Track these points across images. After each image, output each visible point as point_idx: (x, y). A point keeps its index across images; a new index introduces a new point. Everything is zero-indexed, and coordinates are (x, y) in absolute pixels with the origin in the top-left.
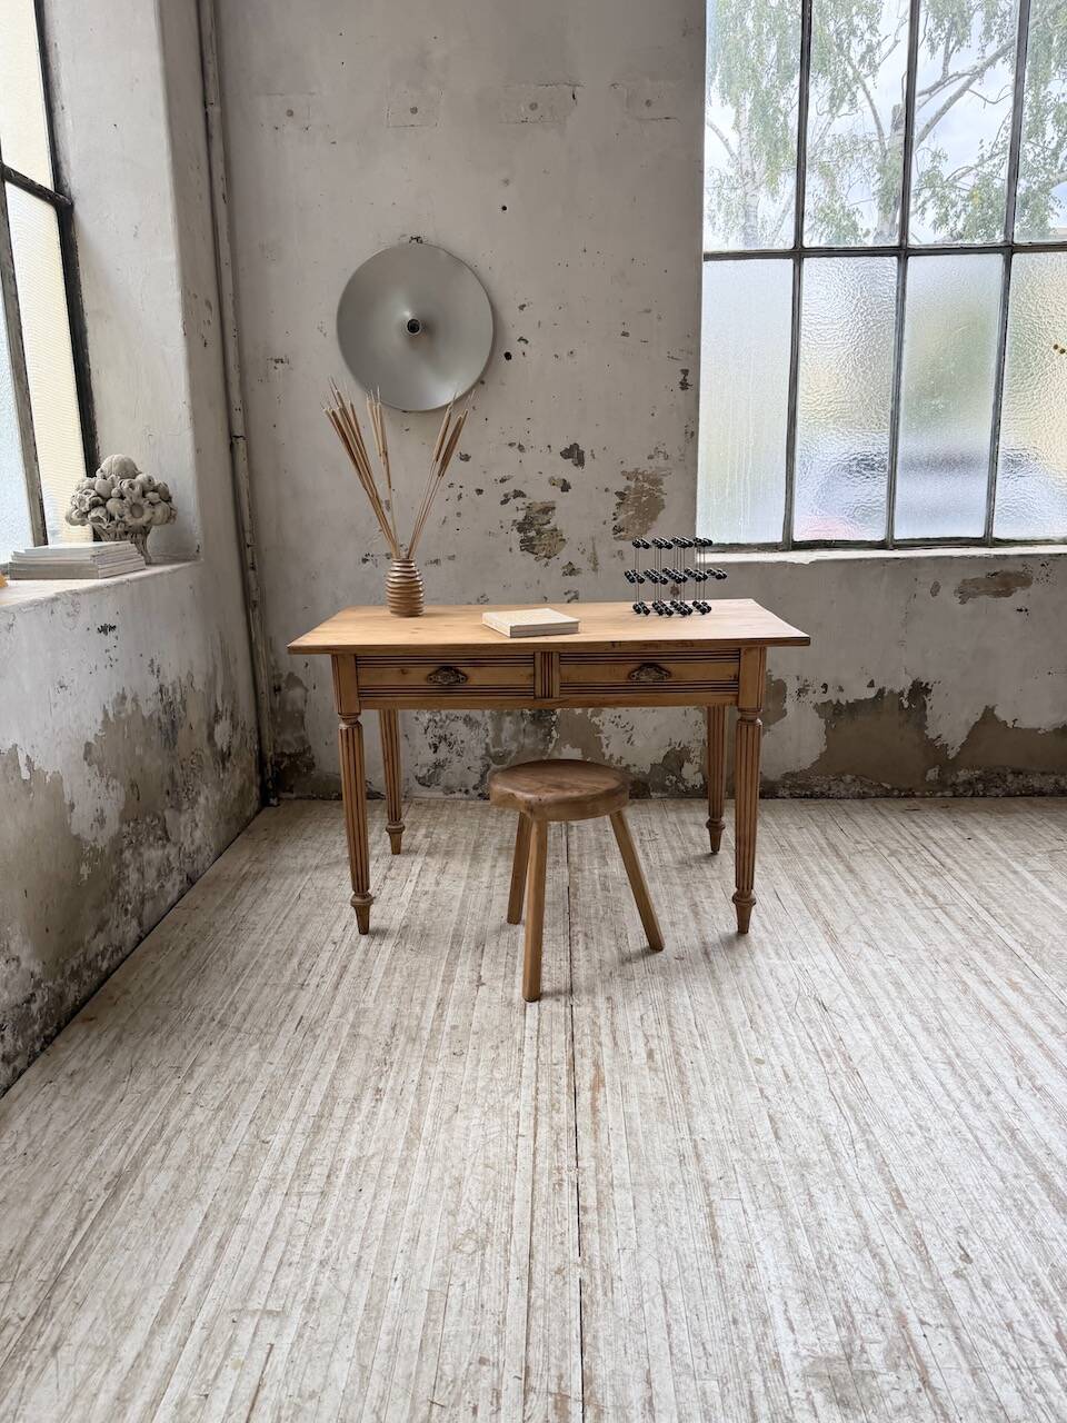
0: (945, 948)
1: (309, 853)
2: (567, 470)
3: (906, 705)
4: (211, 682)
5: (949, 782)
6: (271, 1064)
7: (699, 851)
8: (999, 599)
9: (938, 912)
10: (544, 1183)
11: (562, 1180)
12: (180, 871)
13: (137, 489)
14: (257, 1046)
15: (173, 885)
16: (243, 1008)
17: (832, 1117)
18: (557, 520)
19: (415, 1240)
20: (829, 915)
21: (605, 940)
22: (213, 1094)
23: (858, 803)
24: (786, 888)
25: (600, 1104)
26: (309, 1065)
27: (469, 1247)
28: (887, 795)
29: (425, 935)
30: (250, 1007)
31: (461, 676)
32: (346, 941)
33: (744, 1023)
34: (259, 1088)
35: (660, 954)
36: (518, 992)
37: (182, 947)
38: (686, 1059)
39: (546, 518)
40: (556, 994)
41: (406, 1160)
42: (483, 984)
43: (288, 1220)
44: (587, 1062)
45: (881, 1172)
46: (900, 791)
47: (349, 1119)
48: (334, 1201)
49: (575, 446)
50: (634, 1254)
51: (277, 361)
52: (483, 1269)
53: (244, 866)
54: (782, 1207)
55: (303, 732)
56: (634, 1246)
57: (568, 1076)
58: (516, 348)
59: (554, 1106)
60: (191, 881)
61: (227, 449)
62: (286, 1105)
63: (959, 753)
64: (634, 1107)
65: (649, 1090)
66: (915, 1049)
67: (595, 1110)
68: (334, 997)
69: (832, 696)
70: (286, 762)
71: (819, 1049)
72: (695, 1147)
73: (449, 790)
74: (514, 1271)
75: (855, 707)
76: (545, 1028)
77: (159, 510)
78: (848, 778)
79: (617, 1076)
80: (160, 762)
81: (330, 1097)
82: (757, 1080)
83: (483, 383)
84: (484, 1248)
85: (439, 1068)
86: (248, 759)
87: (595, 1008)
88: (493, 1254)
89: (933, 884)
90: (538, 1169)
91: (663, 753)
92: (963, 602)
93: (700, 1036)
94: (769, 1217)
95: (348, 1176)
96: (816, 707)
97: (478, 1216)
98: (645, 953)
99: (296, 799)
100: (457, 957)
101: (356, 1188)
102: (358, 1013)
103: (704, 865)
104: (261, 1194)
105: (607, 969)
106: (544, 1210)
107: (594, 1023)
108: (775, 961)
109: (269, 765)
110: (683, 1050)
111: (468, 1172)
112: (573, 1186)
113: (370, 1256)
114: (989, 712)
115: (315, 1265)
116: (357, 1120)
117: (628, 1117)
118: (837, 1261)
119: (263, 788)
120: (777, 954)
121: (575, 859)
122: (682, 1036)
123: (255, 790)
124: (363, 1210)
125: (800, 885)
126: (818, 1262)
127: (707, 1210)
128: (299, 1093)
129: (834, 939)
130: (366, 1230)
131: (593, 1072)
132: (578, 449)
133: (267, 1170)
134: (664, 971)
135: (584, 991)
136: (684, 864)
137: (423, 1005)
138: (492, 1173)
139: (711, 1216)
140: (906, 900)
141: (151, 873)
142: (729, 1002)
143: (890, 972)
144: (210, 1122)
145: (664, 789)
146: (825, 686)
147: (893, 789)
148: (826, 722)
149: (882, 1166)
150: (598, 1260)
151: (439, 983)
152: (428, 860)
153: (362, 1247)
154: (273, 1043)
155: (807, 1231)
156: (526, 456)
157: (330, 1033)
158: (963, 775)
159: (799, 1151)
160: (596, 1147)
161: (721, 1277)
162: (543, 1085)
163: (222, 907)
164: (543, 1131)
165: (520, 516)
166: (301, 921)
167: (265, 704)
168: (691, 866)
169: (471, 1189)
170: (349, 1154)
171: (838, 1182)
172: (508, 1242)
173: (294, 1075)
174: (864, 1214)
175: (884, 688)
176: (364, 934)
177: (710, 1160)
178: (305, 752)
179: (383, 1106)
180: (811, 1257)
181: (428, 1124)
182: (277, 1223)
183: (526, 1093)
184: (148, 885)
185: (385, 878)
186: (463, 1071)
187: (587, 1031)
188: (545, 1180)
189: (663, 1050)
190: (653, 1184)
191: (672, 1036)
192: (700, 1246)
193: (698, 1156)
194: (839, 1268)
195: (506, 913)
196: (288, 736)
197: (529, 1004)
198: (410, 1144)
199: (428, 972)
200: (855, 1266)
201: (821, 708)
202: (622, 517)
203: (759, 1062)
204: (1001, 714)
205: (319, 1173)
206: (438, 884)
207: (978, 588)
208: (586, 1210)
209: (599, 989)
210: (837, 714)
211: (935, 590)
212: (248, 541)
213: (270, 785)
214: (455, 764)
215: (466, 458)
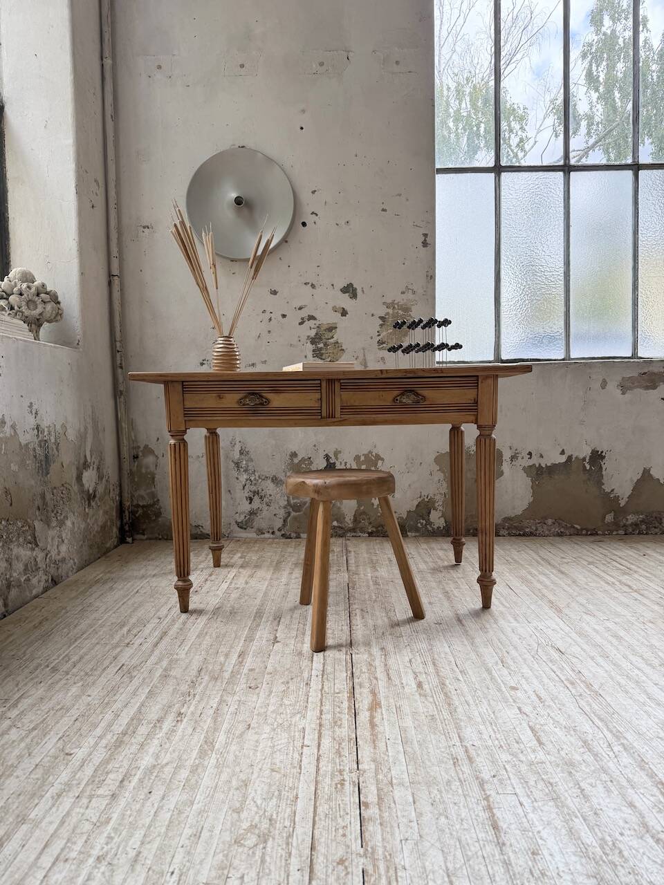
0: (648, 615)
1: (149, 567)
2: (345, 301)
3: (588, 467)
4: (82, 437)
5: (622, 524)
6: (89, 696)
7: (446, 563)
8: (648, 391)
9: (635, 594)
10: (327, 784)
11: (344, 780)
12: (46, 573)
13: (33, 290)
14: (80, 684)
15: (38, 581)
16: (75, 658)
17: (587, 727)
18: (338, 336)
19: (197, 836)
20: (552, 598)
21: (377, 613)
22: (30, 719)
23: (557, 538)
24: (515, 583)
25: (377, 720)
26: (122, 698)
27: (252, 840)
28: (578, 533)
29: (233, 613)
30: (81, 658)
31: (264, 400)
32: (169, 617)
33: (497, 663)
34: (74, 713)
35: (422, 621)
36: (307, 646)
37: (36, 622)
38: (450, 688)
39: (331, 334)
40: (338, 647)
41: (197, 766)
42: (278, 642)
43: (74, 819)
44: (366, 691)
45: (642, 769)
46: (587, 531)
47: (149, 736)
48: (122, 802)
49: (351, 285)
50: (416, 844)
51: (144, 227)
52: (263, 861)
53: (98, 575)
54: (556, 798)
55: (153, 489)
56: (416, 837)
57: (349, 701)
58: (310, 219)
59: (336, 723)
60: (55, 582)
61: (105, 284)
62: (95, 726)
63: (627, 502)
64: (408, 722)
65: (421, 710)
66: (644, 678)
67: (373, 725)
68: (153, 651)
69: (535, 461)
70: (140, 511)
71: (563, 678)
72: (467, 751)
73: (260, 532)
74: (295, 863)
75: (552, 469)
76: (329, 669)
77: (49, 307)
78: (550, 521)
79: (392, 701)
80: (33, 482)
81: (137, 719)
82: (514, 701)
83: (286, 242)
84: (265, 842)
85: (236, 698)
86: (111, 505)
87: (370, 654)
88: (275, 849)
89: (625, 578)
90: (321, 772)
91: (416, 503)
92: (623, 393)
93: (461, 672)
94: (546, 808)
95: (141, 781)
96: (524, 469)
97: (261, 812)
98: (410, 621)
99: (146, 539)
100: (258, 625)
101: (146, 791)
102: (171, 661)
103: (452, 571)
104: (53, 797)
105: (380, 631)
106: (326, 806)
107: (371, 665)
108: (515, 624)
109: (127, 512)
110: (447, 682)
111: (255, 775)
112: (354, 786)
113: (149, 853)
114: (646, 472)
115: (91, 861)
116: (158, 736)
117: (403, 730)
118: (621, 846)
119: (121, 529)
120: (516, 620)
121: (352, 568)
122: (445, 671)
123: (115, 530)
124: (149, 809)
125: (525, 581)
126: (602, 848)
127: (484, 803)
128: (109, 716)
129: (559, 611)
130: (149, 827)
131: (370, 698)
132: (353, 288)
133: (64, 776)
134: (425, 631)
135: (361, 645)
136: (435, 570)
137: (227, 656)
138: (278, 776)
139: (489, 808)
140: (608, 588)
141: (19, 566)
142: (482, 650)
143: (608, 629)
144: (22, 740)
145: (417, 530)
146: (530, 454)
147: (582, 529)
148: (532, 480)
149: (642, 764)
150: (380, 851)
151: (243, 641)
152: (241, 570)
153: (142, 843)
154: (93, 683)
155: (585, 820)
156: (317, 291)
157: (145, 674)
158: (631, 519)
159: (563, 753)
160: (375, 753)
161: (507, 864)
162: (327, 707)
163: (76, 597)
164: (326, 742)
165: (313, 333)
166: (135, 605)
167: (126, 465)
168: (441, 572)
169: (257, 790)
170: (145, 763)
171: (604, 777)
172: (290, 836)
173: (107, 704)
174: (637, 804)
175: (572, 455)
176: (185, 612)
177: (482, 761)
178: (154, 504)
179: (181, 726)
180: (595, 844)
181: (221, 738)
182: (62, 822)
183: (312, 714)
184: (15, 574)
185: (206, 580)
186: (256, 701)
187: (364, 669)
188: (328, 780)
189: (430, 683)
190: (431, 783)
191: (437, 673)
192: (482, 835)
193: (470, 759)
194: (626, 853)
195: (299, 599)
196: (142, 492)
197: (316, 654)
198: (203, 754)
199: (233, 635)
200: (641, 851)
201: (528, 470)
202: (384, 333)
203: (513, 688)
204: (655, 473)
205: (113, 779)
206: (247, 583)
207: (633, 384)
208: (367, 805)
209: (374, 643)
210: (539, 474)
211: (604, 384)
212: (118, 349)
213: (127, 528)
214: (265, 512)
215: (274, 293)
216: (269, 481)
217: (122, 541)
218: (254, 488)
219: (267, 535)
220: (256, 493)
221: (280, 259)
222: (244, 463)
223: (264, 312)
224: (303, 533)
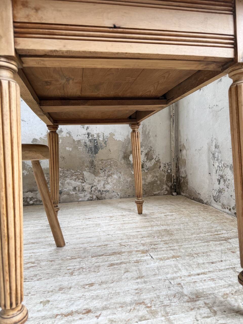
12: (91, 194)
55: (186, 169)
60: (98, 198)
70: (182, 180)
73: (223, 206)
123: (165, 186)
167: (172, 154)
178: (186, 177)
196: (183, 169)
214: (226, 193)
216: (229, 168)
218: (221, 173)
219: (227, 211)
220: (222, 177)
222: (217, 154)
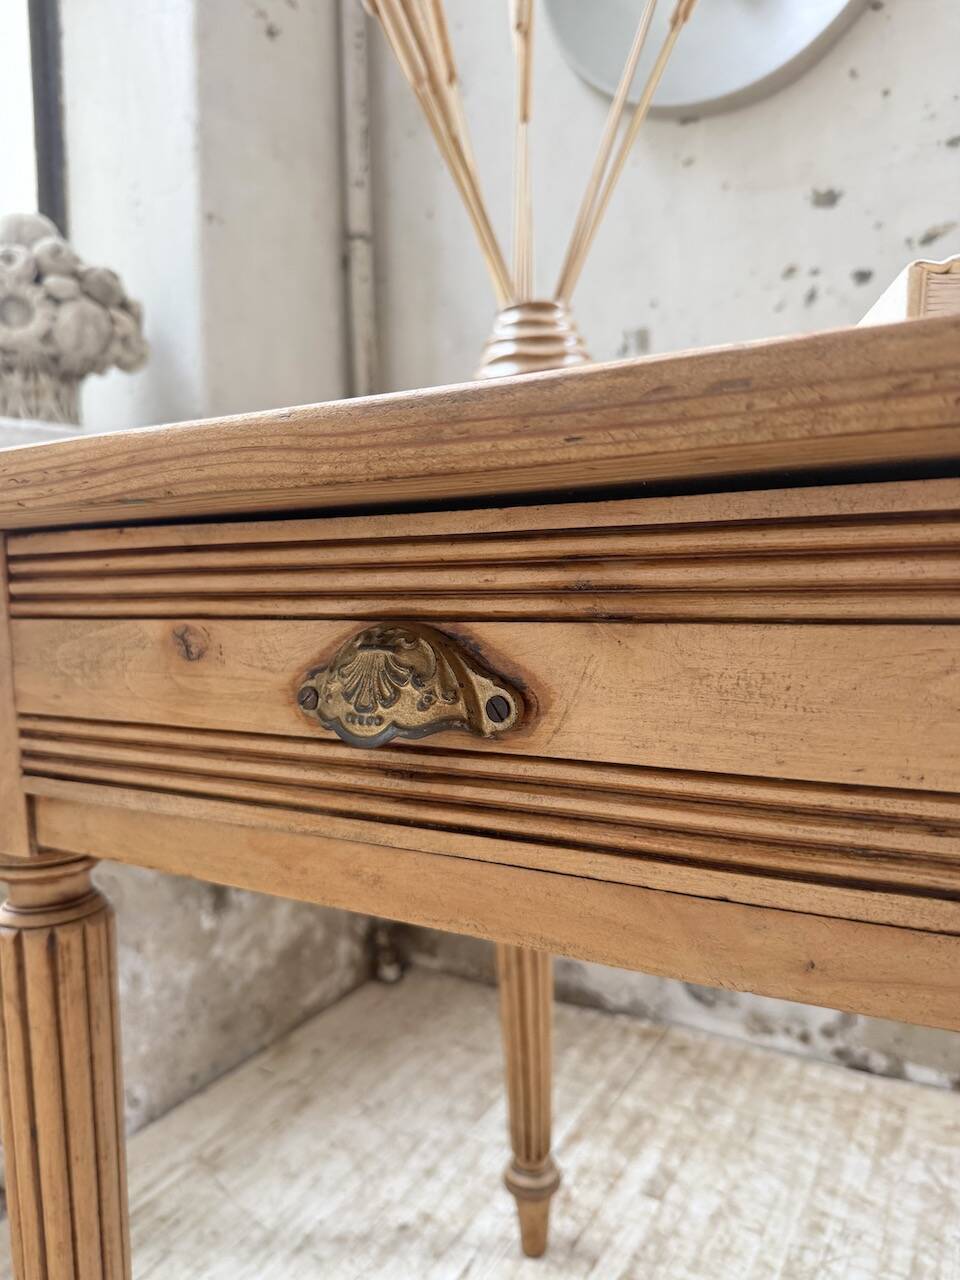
31: (486, 689)
73: (761, 1025)
213: (382, 939)
215: (828, 199)
217: (370, 972)
219: (783, 1042)
221: (853, 74)
223: (790, 272)
224: (919, 1061)
